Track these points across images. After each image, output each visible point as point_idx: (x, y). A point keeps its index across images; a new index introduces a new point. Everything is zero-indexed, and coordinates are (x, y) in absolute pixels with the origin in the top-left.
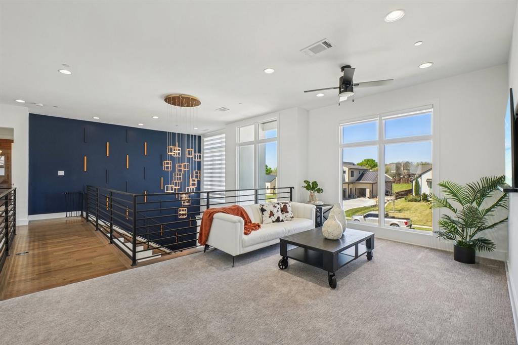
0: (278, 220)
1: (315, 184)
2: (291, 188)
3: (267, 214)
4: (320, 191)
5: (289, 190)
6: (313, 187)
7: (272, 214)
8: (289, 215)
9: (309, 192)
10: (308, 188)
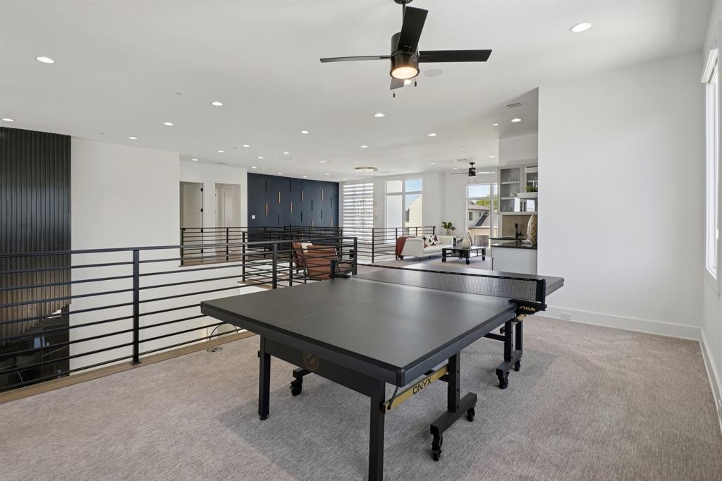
0: (433, 244)
1: (450, 224)
2: (434, 227)
3: (427, 240)
4: (453, 229)
5: (432, 228)
6: (448, 226)
7: (430, 241)
8: (439, 242)
9: (446, 230)
10: (445, 227)
